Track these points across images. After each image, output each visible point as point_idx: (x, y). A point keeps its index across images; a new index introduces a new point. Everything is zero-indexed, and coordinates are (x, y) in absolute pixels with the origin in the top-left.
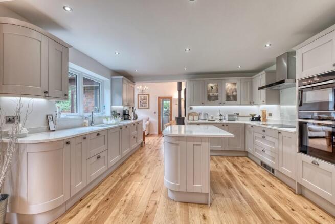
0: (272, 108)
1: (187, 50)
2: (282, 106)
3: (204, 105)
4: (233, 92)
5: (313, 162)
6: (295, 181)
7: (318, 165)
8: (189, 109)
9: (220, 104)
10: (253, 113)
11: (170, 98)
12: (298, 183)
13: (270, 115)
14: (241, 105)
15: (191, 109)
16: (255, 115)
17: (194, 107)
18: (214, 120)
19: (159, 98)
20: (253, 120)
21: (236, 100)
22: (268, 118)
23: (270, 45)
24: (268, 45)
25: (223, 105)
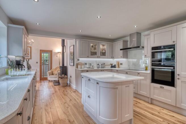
0: (123, 60)
1: (99, 17)
2: (129, 60)
3: (89, 58)
4: (102, 51)
5: (161, 87)
6: (149, 98)
7: (163, 88)
8: (77, 60)
9: (98, 57)
10: (112, 63)
11: (50, 52)
12: (151, 98)
13: (121, 64)
14: (107, 58)
15: (78, 60)
16: (113, 64)
17: (80, 59)
18: (93, 67)
19: (40, 50)
20: (111, 67)
21: (105, 56)
22: (120, 66)
23: (137, 26)
24: (136, 27)
25: (99, 58)
